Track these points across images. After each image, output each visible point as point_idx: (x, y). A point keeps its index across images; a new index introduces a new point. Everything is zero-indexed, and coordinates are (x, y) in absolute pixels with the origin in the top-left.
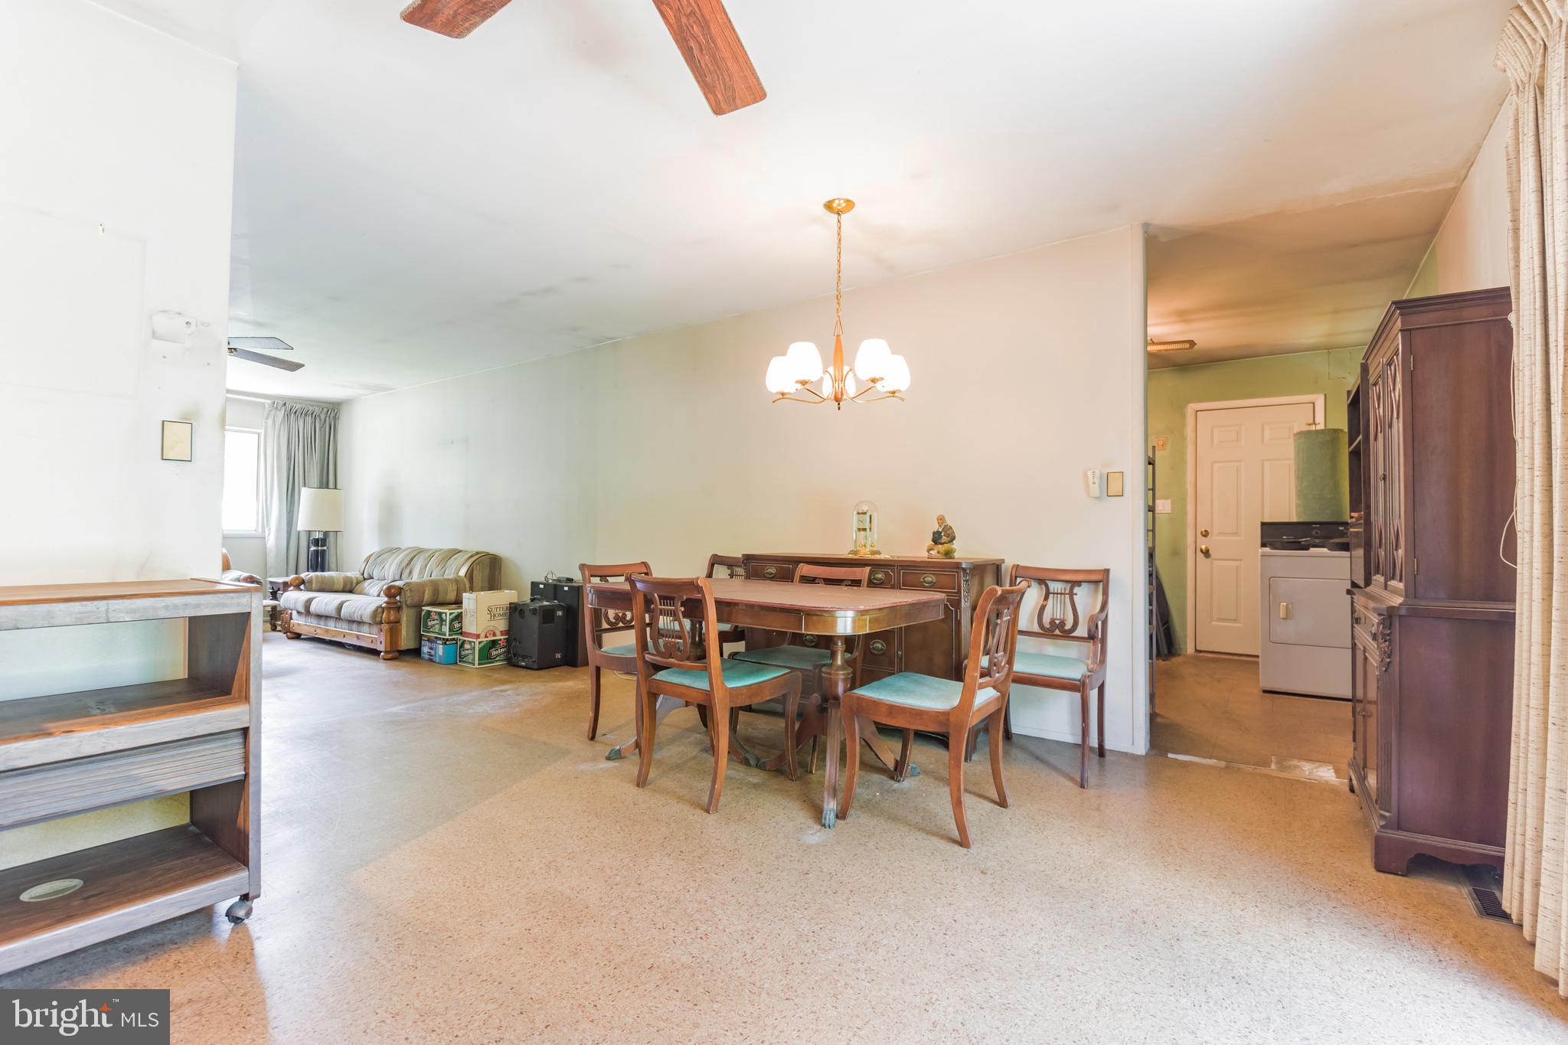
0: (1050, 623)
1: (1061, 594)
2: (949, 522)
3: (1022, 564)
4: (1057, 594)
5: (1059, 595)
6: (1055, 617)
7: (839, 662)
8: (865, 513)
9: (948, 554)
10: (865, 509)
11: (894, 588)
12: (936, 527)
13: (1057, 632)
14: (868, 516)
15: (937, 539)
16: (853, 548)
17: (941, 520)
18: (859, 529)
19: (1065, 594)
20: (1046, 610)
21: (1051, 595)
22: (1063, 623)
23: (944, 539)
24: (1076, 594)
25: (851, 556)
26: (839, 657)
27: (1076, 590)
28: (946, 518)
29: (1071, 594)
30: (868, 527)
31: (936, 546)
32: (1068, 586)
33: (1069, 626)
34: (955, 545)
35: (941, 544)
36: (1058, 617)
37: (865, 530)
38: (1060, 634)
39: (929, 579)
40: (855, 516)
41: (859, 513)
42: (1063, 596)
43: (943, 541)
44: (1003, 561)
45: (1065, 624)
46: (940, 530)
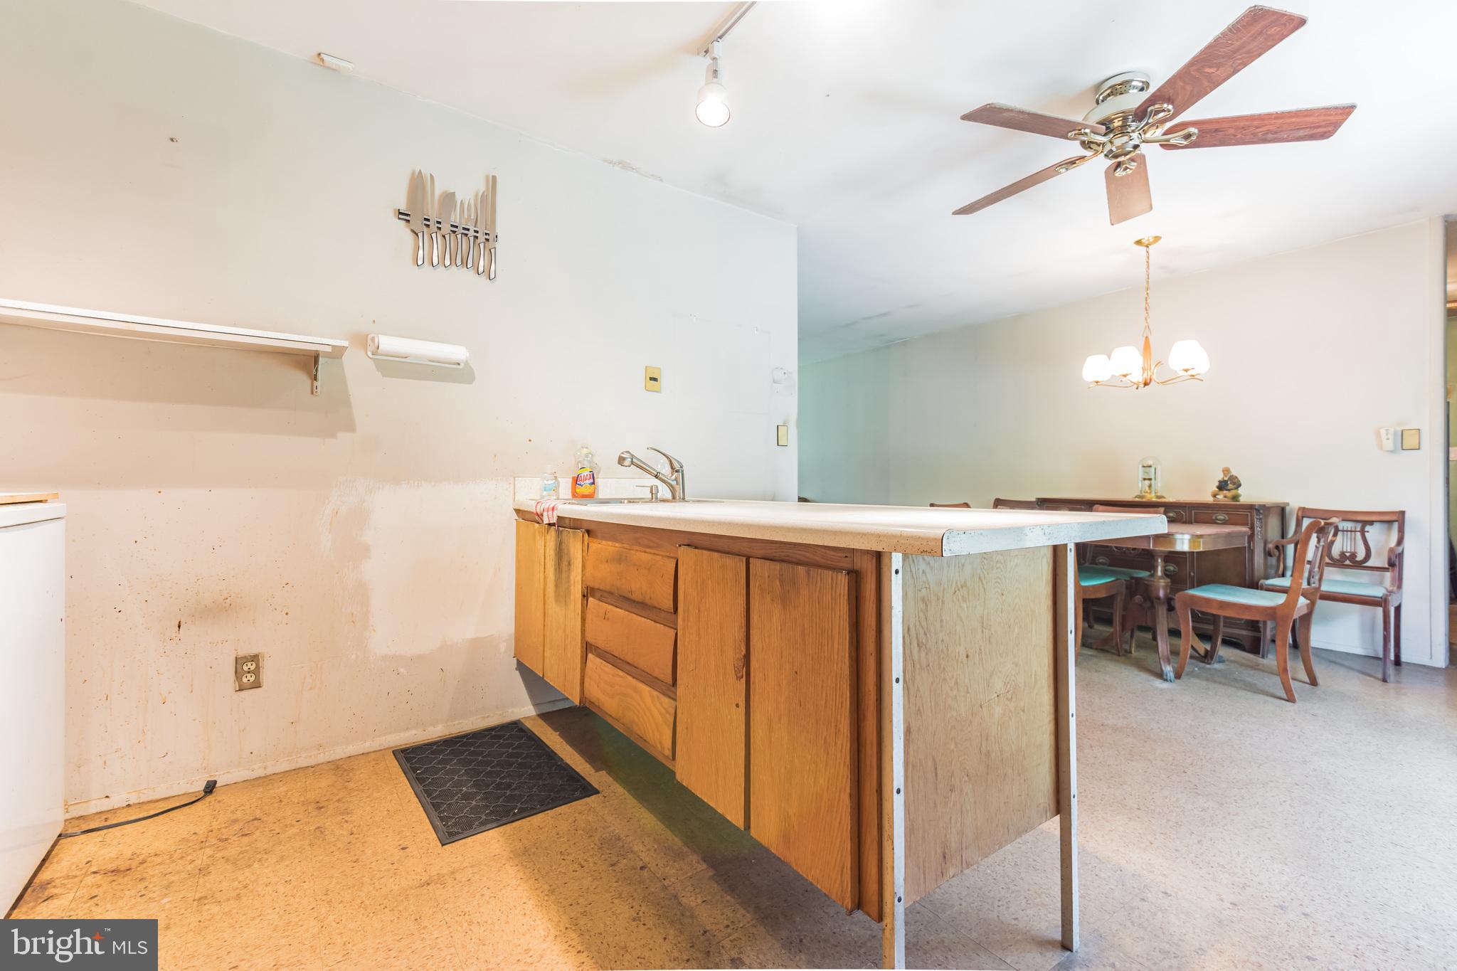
0: (1340, 555)
1: (1351, 531)
2: (1234, 473)
3: (1307, 506)
4: (1347, 531)
5: (1349, 533)
6: (1345, 550)
7: (1159, 573)
8: (1150, 466)
9: (1235, 498)
10: (1150, 463)
11: (1192, 523)
12: (1220, 477)
13: (1348, 562)
14: (1153, 469)
15: (1222, 486)
16: (1139, 494)
17: (1226, 471)
18: (1145, 479)
19: (1355, 531)
20: (1334, 546)
21: (1340, 533)
22: (1353, 555)
23: (1230, 486)
24: (1368, 532)
25: (1137, 499)
26: (1159, 568)
27: (1368, 528)
28: (1231, 469)
29: (1363, 532)
30: (1153, 477)
31: (1221, 492)
32: (1359, 527)
33: (1361, 555)
34: (1240, 491)
35: (1227, 490)
36: (1349, 550)
37: (1150, 479)
38: (1351, 564)
39: (1221, 517)
40: (1141, 469)
41: (1144, 467)
42: (1353, 533)
43: (1229, 488)
44: (1288, 504)
45: (1356, 556)
46: (1226, 479)
